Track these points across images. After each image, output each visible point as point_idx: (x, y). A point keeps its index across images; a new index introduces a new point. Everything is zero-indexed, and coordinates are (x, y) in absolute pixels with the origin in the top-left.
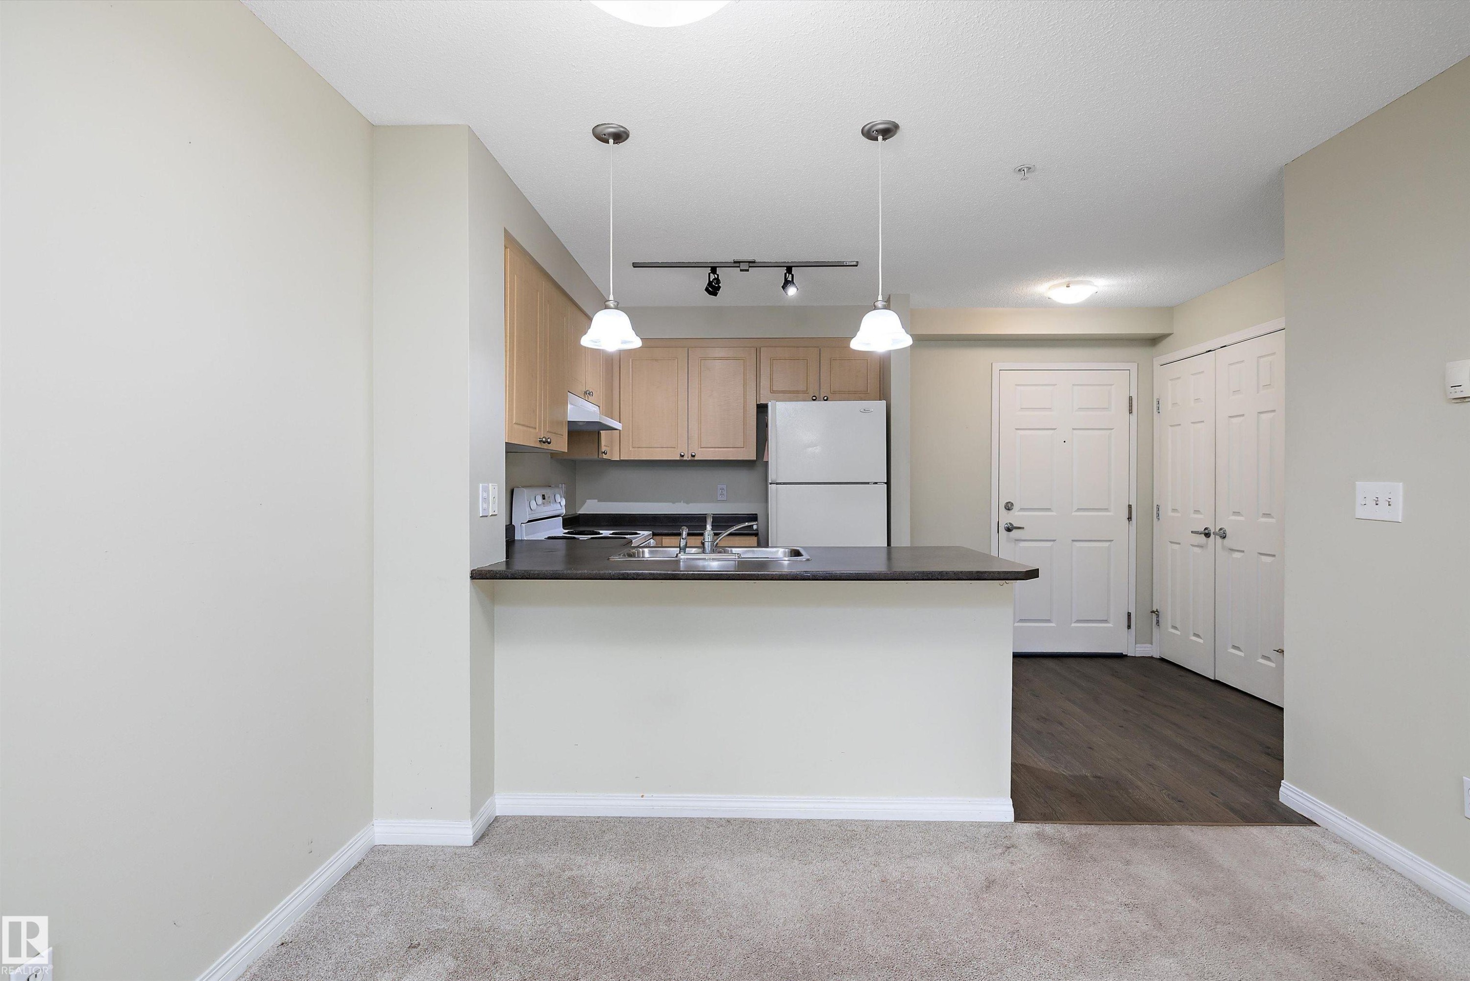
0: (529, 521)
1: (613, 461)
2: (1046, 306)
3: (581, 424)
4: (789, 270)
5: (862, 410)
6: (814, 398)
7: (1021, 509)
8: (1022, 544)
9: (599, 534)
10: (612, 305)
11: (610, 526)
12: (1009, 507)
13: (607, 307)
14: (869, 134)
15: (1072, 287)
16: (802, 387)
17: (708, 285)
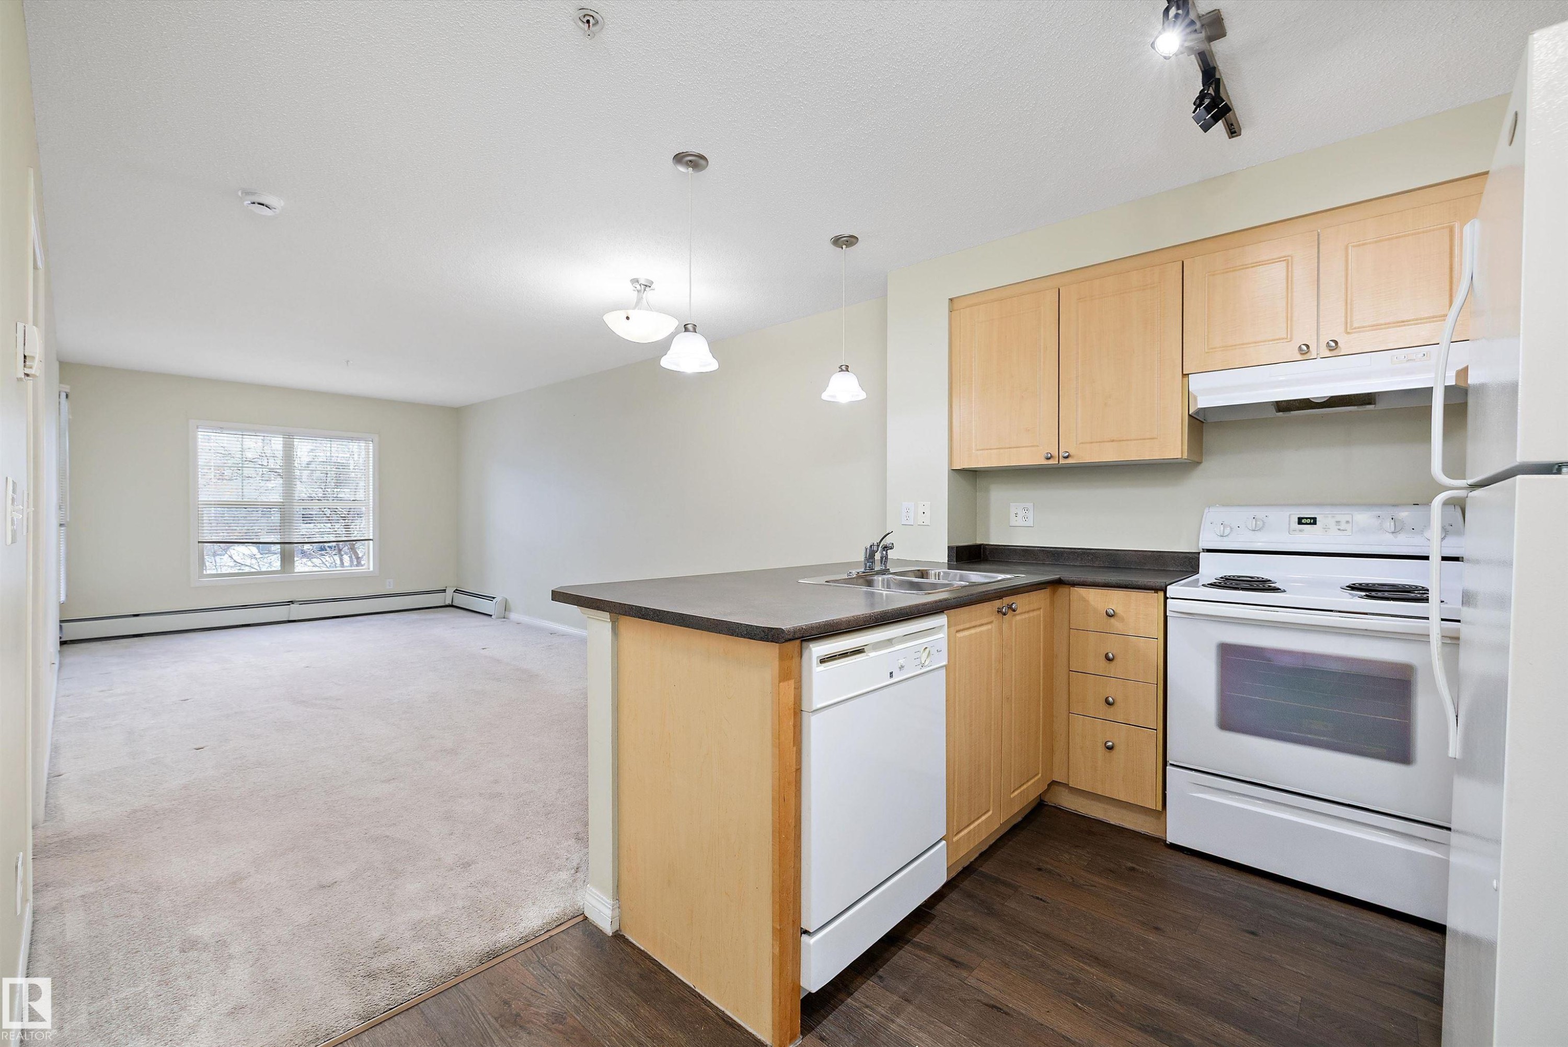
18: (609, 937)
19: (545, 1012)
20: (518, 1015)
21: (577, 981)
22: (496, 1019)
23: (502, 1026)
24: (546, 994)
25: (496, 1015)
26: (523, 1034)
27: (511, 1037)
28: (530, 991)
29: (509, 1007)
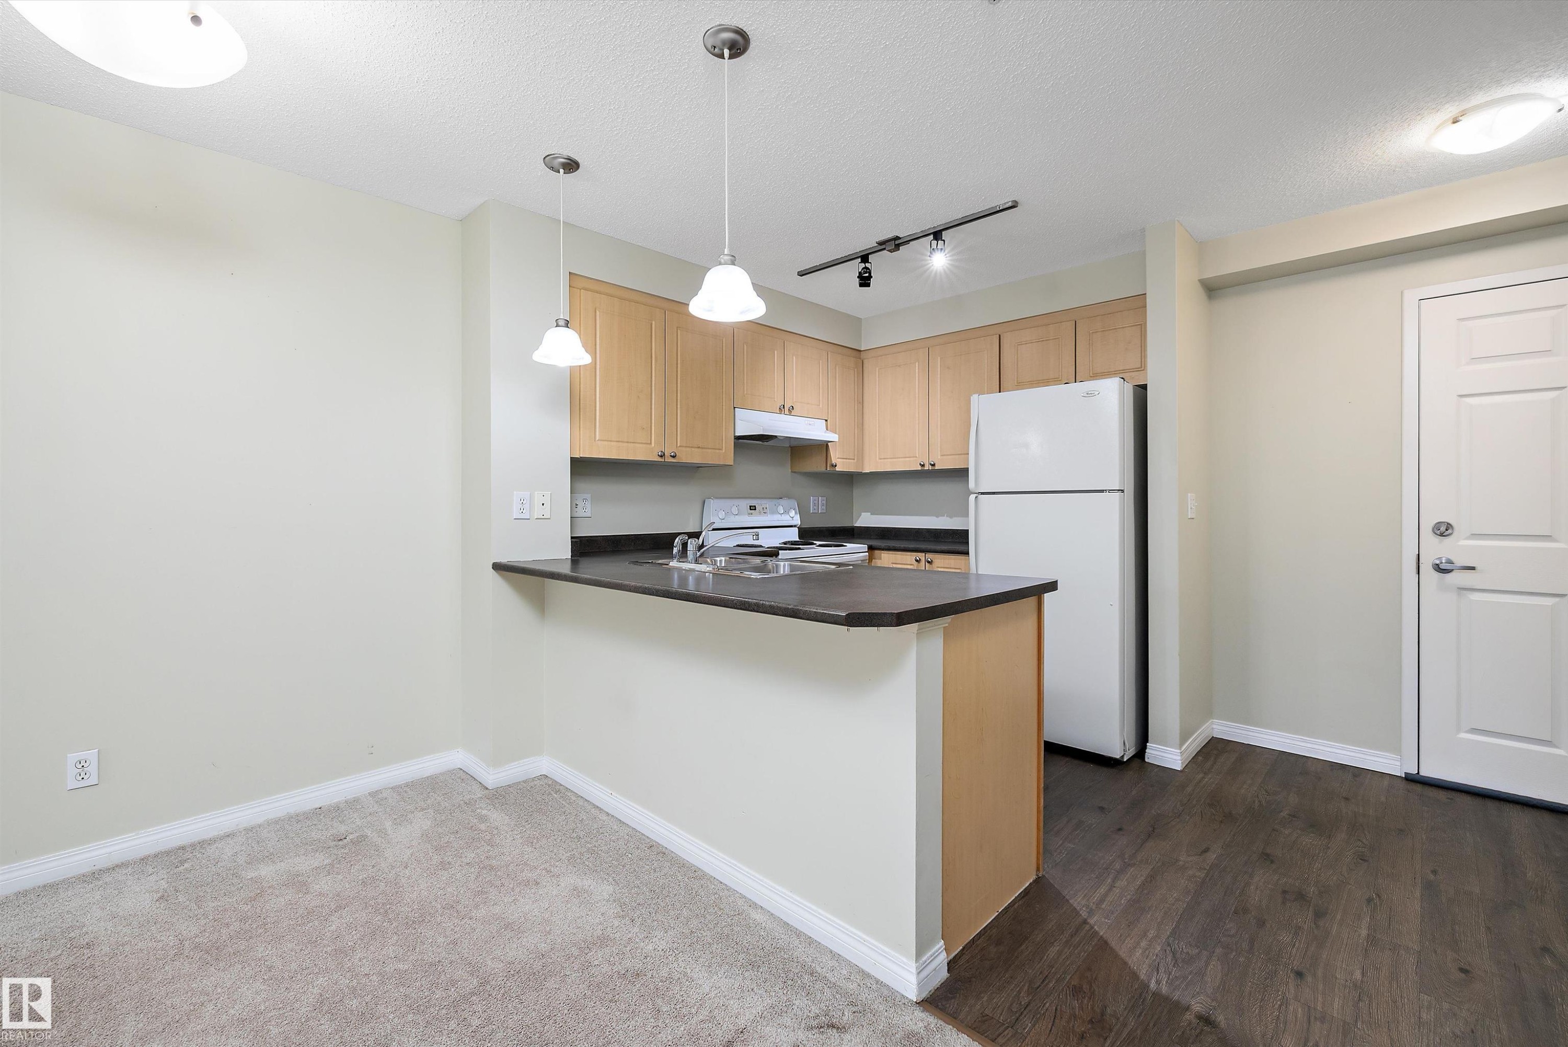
4: (936, 236)
7: (1472, 534)
8: (1475, 597)
12: (1445, 530)
14: (723, 51)
16: (1054, 374)
18: (950, 976)
19: (1076, 1001)
20: (1091, 1022)
21: (1026, 987)
22: (1106, 1039)
23: (1111, 1030)
24: (1054, 1008)
25: (1102, 1039)
26: (1109, 1011)
27: (1118, 1019)
28: (1057, 1021)
29: (1085, 1033)
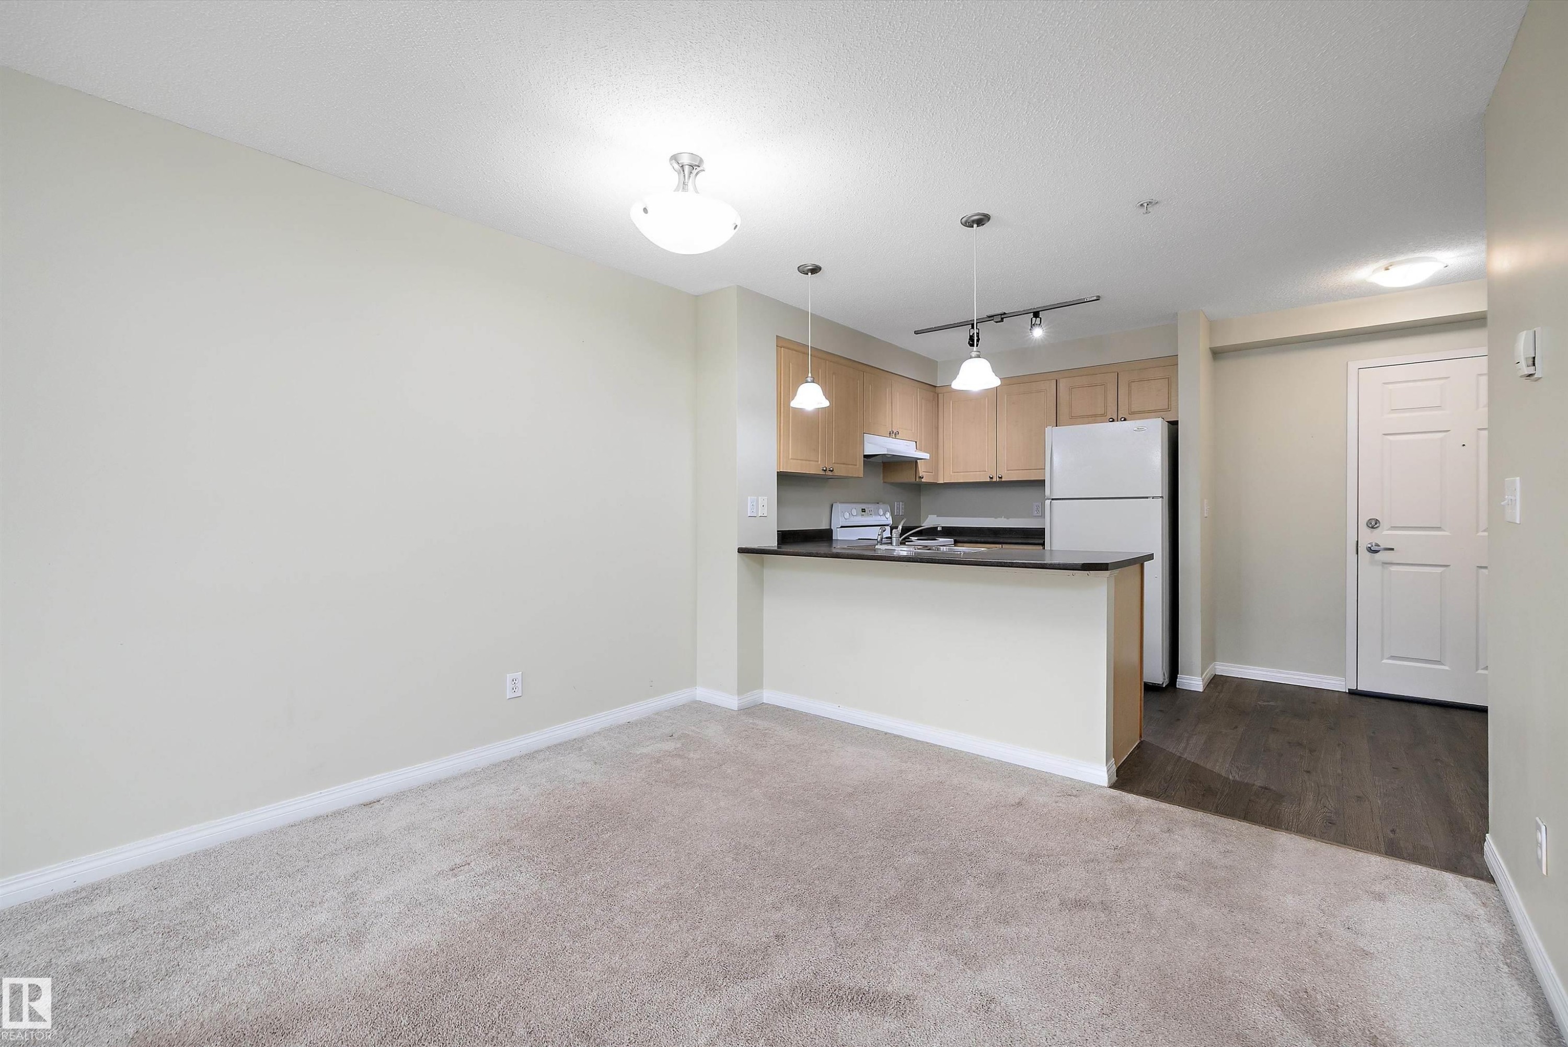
0: (842, 527)
1: (939, 484)
2: (1374, 294)
3: (889, 456)
4: (1036, 315)
5: (1135, 429)
6: (1111, 420)
7: (1391, 527)
8: (1394, 568)
9: (909, 539)
10: (809, 380)
11: (943, 536)
12: (1373, 524)
13: (807, 382)
14: (969, 224)
15: (1392, 269)
16: (1100, 411)
17: (969, 339)
